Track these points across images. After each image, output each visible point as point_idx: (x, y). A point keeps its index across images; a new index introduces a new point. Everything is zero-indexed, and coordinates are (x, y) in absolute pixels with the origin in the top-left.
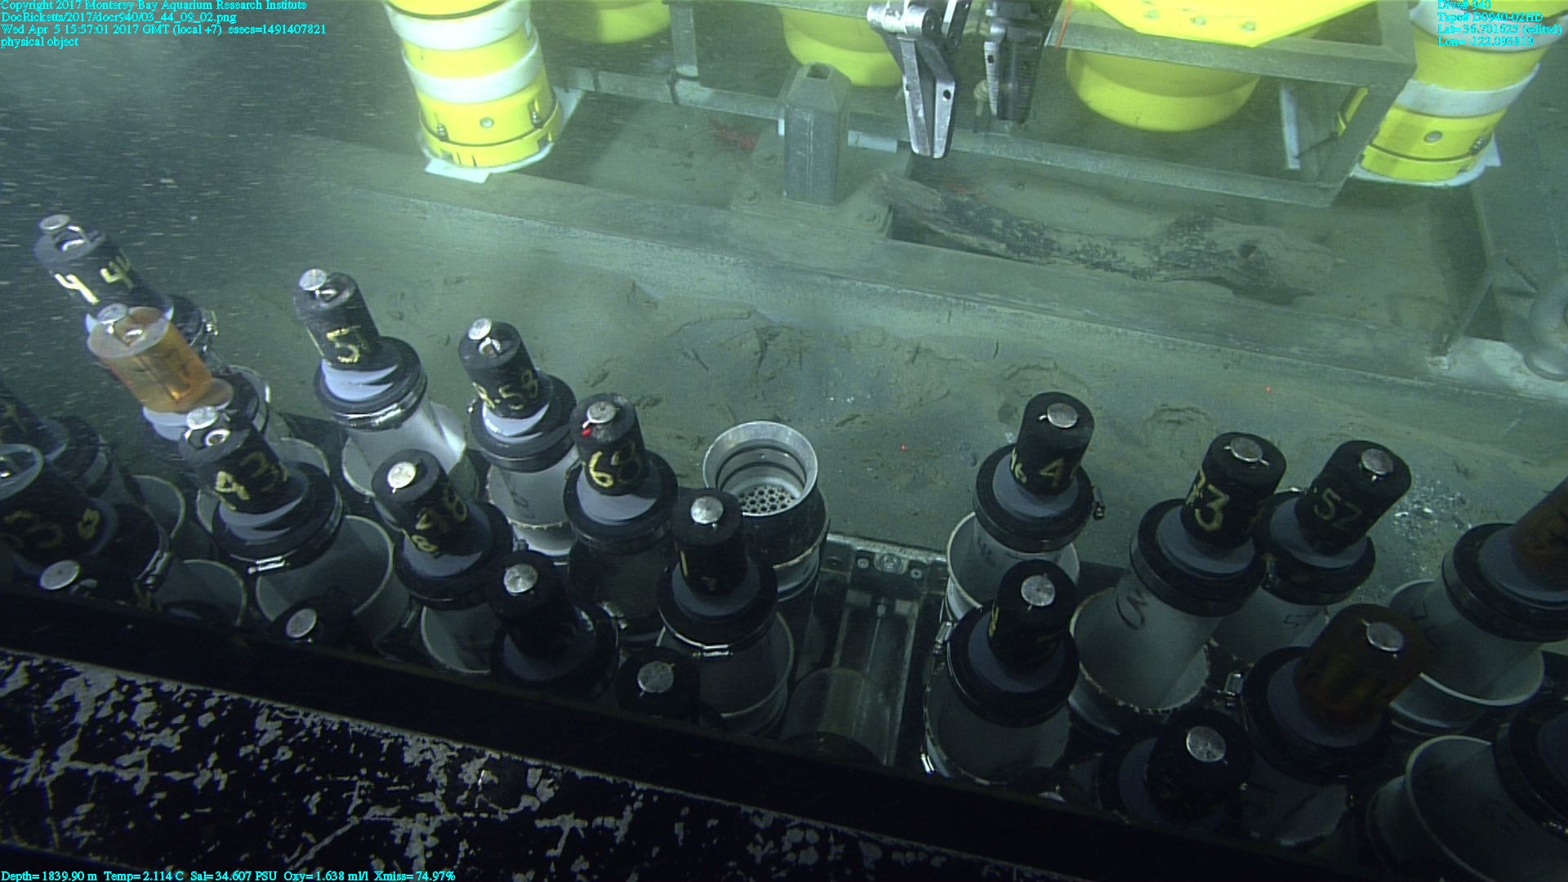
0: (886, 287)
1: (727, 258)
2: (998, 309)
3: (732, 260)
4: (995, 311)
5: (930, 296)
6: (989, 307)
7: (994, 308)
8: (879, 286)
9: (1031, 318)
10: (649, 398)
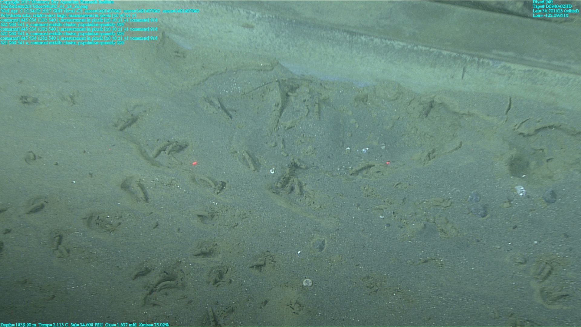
0: (401, 43)
1: (253, 13)
2: (513, 66)
3: (258, 14)
4: (509, 68)
5: (445, 53)
6: (503, 64)
7: (508, 65)
8: (397, 43)
9: (545, 75)
10: (174, 144)
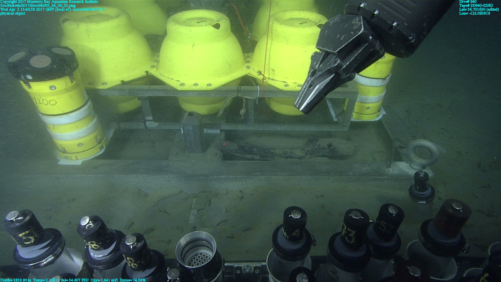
0: (224, 176)
1: (170, 176)
3: (172, 176)
5: (238, 177)
6: (258, 177)
7: (259, 177)
10: (149, 230)
